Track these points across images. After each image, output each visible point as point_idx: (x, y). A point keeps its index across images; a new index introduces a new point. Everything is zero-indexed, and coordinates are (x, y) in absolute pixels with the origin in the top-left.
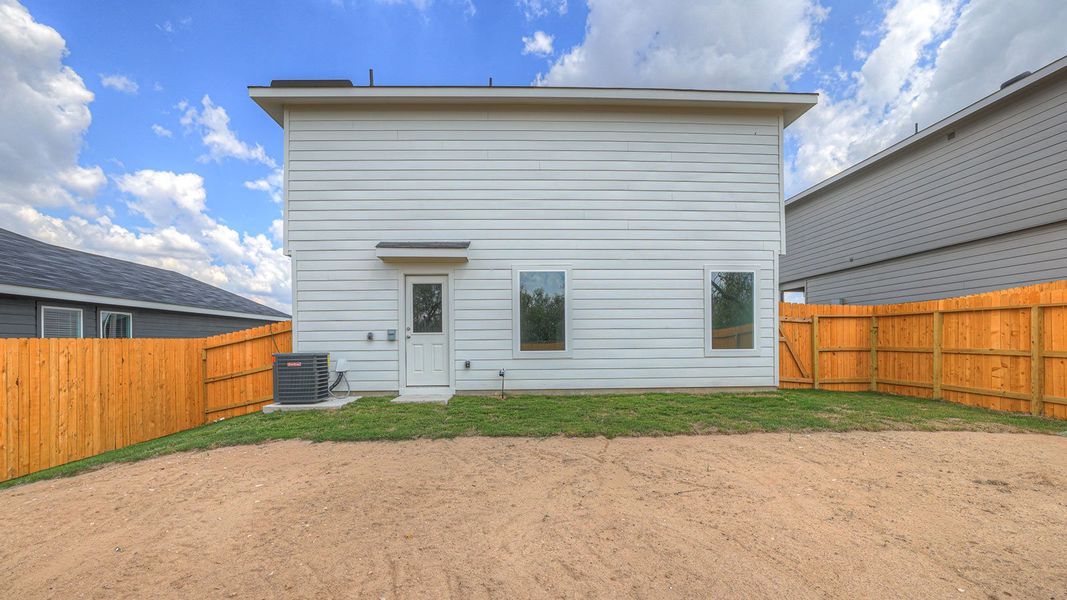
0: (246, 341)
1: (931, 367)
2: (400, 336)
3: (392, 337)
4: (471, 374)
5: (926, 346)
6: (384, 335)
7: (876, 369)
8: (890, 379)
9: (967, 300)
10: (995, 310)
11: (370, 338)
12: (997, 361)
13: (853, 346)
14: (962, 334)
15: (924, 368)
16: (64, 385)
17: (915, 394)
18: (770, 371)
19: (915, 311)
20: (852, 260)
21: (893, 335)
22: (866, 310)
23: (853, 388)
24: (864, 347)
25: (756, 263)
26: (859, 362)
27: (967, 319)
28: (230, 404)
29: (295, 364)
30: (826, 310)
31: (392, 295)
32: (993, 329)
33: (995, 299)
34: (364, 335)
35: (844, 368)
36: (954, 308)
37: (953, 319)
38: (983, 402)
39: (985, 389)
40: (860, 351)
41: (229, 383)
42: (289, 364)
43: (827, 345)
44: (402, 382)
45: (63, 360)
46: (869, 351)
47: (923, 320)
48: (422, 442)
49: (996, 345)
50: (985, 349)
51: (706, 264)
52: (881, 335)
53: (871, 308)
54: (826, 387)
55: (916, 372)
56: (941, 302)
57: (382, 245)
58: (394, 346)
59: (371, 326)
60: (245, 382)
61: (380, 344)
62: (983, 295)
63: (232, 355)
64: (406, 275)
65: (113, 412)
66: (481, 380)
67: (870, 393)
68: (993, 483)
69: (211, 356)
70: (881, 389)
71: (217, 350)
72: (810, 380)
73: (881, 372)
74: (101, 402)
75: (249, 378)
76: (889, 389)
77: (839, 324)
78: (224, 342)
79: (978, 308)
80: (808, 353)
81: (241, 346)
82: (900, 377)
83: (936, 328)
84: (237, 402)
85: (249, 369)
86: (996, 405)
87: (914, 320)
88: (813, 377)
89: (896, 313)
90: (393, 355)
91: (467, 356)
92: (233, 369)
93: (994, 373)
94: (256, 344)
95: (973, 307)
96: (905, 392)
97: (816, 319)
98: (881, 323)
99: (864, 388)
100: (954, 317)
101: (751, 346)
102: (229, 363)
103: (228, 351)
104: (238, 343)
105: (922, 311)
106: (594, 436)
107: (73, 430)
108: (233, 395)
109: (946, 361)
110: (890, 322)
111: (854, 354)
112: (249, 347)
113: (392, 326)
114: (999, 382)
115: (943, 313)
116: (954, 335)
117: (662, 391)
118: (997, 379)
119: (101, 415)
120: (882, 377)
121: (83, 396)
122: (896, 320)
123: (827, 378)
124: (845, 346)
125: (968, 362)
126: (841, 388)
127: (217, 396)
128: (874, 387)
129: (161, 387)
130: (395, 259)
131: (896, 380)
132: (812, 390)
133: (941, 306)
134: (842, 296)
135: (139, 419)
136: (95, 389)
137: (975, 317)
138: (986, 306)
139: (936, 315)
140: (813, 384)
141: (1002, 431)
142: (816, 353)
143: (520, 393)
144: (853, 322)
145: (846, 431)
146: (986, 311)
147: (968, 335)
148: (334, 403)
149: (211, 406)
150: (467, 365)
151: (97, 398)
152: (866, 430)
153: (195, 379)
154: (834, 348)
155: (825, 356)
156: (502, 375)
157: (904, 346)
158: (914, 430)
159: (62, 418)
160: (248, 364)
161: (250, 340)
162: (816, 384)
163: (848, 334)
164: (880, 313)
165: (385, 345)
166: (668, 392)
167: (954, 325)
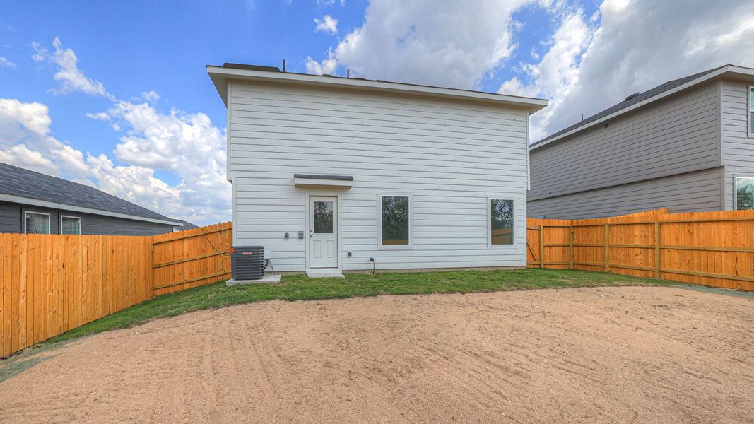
0: (185, 238)
1: (604, 255)
2: (307, 235)
3: (301, 236)
4: (351, 260)
5: (600, 243)
6: (296, 235)
7: (573, 256)
8: (580, 262)
9: (622, 218)
10: (637, 224)
11: (287, 236)
12: (637, 251)
13: (560, 243)
14: (620, 237)
15: (599, 255)
16: (85, 269)
17: (594, 269)
18: (522, 257)
19: (594, 224)
20: (550, 193)
21: (582, 237)
22: (567, 223)
23: (561, 267)
24: (566, 243)
25: (515, 195)
26: (564, 253)
27: (622, 228)
28: (171, 283)
29: (247, 253)
30: (547, 223)
31: (302, 209)
32: (636, 234)
33: (637, 217)
34: (283, 235)
35: (556, 256)
36: (615, 222)
37: (615, 228)
38: (630, 273)
39: (632, 266)
40: (564, 246)
41: (171, 268)
42: (244, 253)
43: (547, 242)
44: (307, 266)
45: (85, 250)
46: (569, 246)
47: (599, 228)
48: (356, 299)
49: (637, 243)
50: (632, 244)
51: (488, 194)
52: (575, 237)
53: (569, 221)
54: (547, 267)
55: (595, 257)
56: (609, 219)
57: (297, 176)
58: (302, 242)
59: (287, 229)
60: (183, 267)
61: (293, 240)
62: (631, 215)
63: (173, 248)
64: (310, 196)
65: (108, 289)
66: (358, 263)
67: (569, 269)
68: (661, 306)
69: (157, 249)
70: (576, 267)
71: (162, 245)
72: (539, 263)
73: (576, 257)
74: (103, 280)
75: (186, 264)
76: (580, 267)
77: (553, 230)
78: (168, 239)
79: (628, 223)
80: (538, 247)
81: (180, 241)
82: (586, 260)
83: (606, 233)
84: (178, 282)
85: (186, 258)
86: (637, 274)
87: (594, 229)
88: (540, 261)
89: (584, 225)
90: (302, 248)
91: (350, 249)
92: (174, 258)
93: (636, 257)
94: (191, 241)
95: (626, 223)
96: (589, 269)
97: (542, 228)
98: (575, 230)
99: (566, 267)
100: (616, 227)
101: (511, 242)
102: (171, 254)
103: (170, 246)
104: (178, 240)
105: (598, 224)
106: (455, 293)
107: (89, 300)
108: (174, 277)
109: (612, 251)
110: (580, 230)
111: (561, 248)
112: (186, 242)
113: (301, 229)
114: (638, 262)
115: (609, 225)
116: (616, 237)
117: (464, 269)
118: (638, 260)
119: (102, 290)
120: (576, 261)
121: (94, 276)
122: (584, 229)
123: (547, 261)
124: (557, 243)
125: (623, 252)
126: (554, 267)
127: (162, 278)
128: (571, 267)
129: (132, 270)
130: (304, 185)
131: (584, 262)
132: (540, 268)
133: (609, 221)
134: (544, 214)
135: (121, 293)
136: (100, 272)
137: (626, 227)
138: (632, 222)
139: (606, 226)
140: (540, 265)
141: (648, 286)
142: (542, 247)
143: (383, 271)
144: (560, 229)
145: (579, 287)
146: (633, 224)
147: (623, 237)
148: (266, 279)
149: (157, 284)
150: (350, 254)
151: (101, 278)
152: (588, 287)
153: (148, 266)
154: (551, 244)
155: (547, 249)
156: (372, 260)
157: (588, 243)
158: (610, 286)
159: (84, 291)
160: (185, 254)
161: (188, 238)
162: (542, 264)
163: (558, 236)
164: (575, 225)
165: (297, 241)
166: (467, 270)
167: (616, 232)
